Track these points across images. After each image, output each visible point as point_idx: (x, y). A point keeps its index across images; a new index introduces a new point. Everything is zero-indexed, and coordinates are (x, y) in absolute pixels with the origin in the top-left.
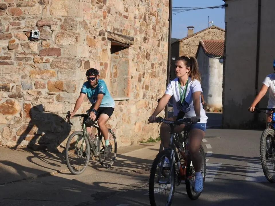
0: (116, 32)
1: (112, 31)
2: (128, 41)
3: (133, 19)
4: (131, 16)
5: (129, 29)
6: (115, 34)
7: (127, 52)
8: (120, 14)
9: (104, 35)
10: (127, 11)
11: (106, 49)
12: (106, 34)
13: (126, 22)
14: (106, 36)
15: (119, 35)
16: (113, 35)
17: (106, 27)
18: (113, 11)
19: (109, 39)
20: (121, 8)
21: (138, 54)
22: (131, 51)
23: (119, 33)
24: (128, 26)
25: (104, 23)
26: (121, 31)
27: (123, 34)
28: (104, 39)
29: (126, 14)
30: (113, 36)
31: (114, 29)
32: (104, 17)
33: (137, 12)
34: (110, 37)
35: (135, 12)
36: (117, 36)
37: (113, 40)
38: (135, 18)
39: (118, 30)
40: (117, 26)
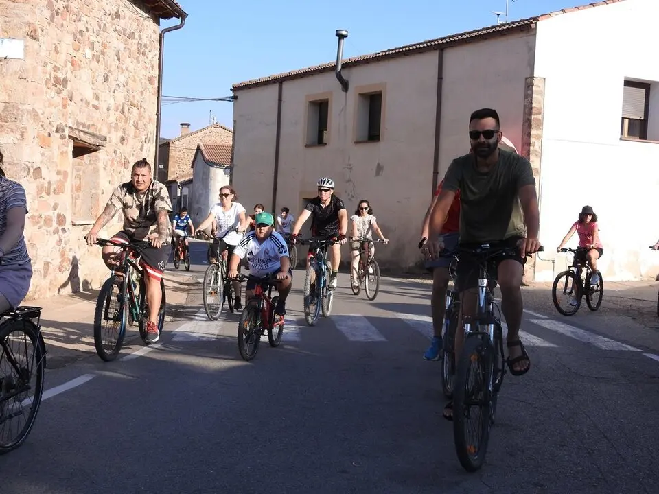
0: (81, 128)
1: (75, 127)
2: (98, 142)
3: (105, 110)
4: (103, 107)
5: (99, 125)
6: (79, 131)
7: (97, 156)
8: (88, 103)
9: (63, 131)
10: (97, 99)
11: (67, 152)
12: (67, 130)
13: (96, 114)
14: (66, 133)
15: (85, 132)
16: (77, 132)
17: (66, 120)
18: (77, 98)
19: (70, 137)
21: (113, 161)
22: (101, 154)
23: (85, 130)
24: (98, 119)
25: (63, 115)
26: (88, 127)
27: (90, 131)
28: (62, 137)
29: (96, 103)
30: (76, 134)
31: (78, 123)
32: (64, 106)
33: (112, 102)
34: (72, 134)
35: (107, 100)
36: (82, 134)
37: (77, 139)
38: (108, 109)
39: (84, 125)
40: (82, 119)
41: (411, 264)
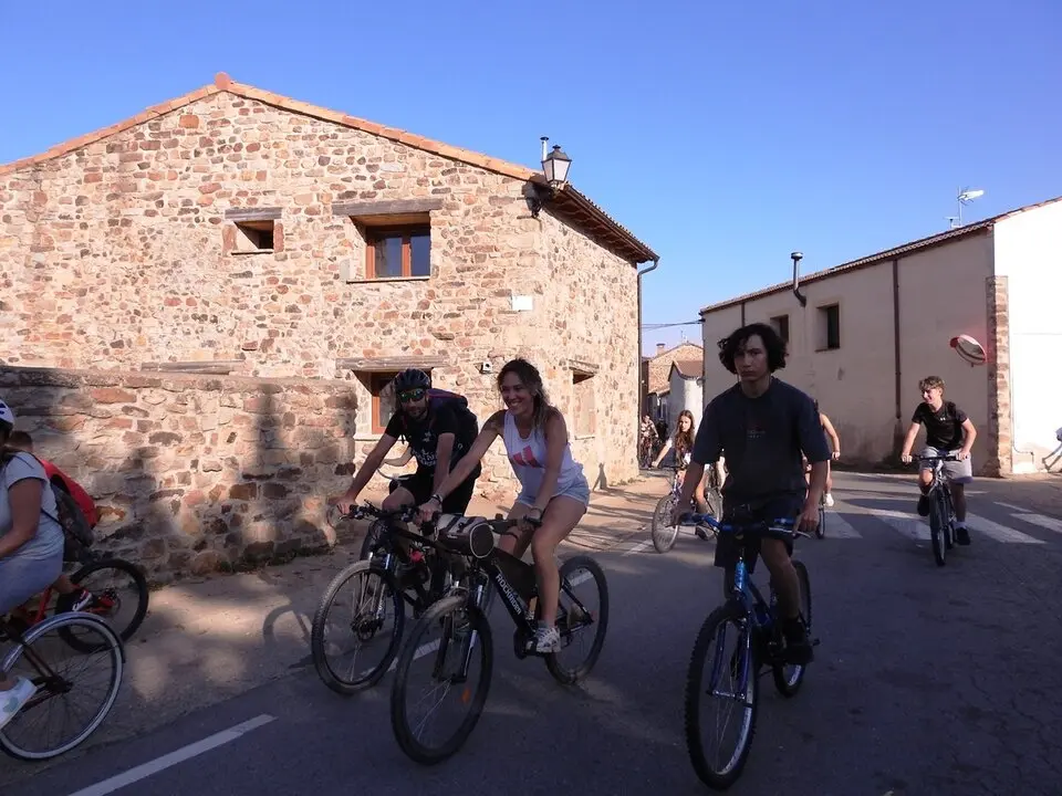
0: (578, 360)
1: (574, 359)
2: (592, 370)
3: (597, 343)
4: (595, 341)
5: (593, 356)
6: (577, 362)
7: (592, 382)
8: (583, 339)
9: (565, 364)
10: (590, 335)
11: (568, 380)
12: (568, 363)
13: (588, 346)
14: (568, 365)
15: (582, 363)
17: (566, 355)
18: (574, 336)
19: (570, 368)
20: (584, 334)
21: (605, 384)
22: (595, 380)
23: (582, 361)
24: (591, 352)
25: (564, 351)
26: (584, 359)
27: (586, 362)
28: (565, 369)
29: (589, 338)
30: (575, 365)
31: (576, 357)
32: (565, 344)
33: (602, 336)
34: (572, 366)
35: (598, 335)
36: (579, 365)
37: (576, 369)
38: (599, 342)
39: (581, 357)
40: (579, 352)
41: (880, 460)
